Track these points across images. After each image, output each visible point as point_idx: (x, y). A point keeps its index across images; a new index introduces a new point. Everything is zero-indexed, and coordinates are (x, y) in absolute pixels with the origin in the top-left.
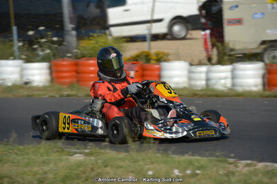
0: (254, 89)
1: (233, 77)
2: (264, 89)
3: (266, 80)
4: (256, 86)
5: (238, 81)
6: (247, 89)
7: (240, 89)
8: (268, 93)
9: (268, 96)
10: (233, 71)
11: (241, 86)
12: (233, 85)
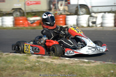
0: (10, 26)
1: (2, 22)
2: (14, 26)
3: (14, 23)
4: (11, 25)
5: (4, 23)
6: (7, 26)
7: (4, 26)
8: (15, 28)
9: (15, 29)
10: (2, 19)
11: (5, 25)
12: (2, 25)
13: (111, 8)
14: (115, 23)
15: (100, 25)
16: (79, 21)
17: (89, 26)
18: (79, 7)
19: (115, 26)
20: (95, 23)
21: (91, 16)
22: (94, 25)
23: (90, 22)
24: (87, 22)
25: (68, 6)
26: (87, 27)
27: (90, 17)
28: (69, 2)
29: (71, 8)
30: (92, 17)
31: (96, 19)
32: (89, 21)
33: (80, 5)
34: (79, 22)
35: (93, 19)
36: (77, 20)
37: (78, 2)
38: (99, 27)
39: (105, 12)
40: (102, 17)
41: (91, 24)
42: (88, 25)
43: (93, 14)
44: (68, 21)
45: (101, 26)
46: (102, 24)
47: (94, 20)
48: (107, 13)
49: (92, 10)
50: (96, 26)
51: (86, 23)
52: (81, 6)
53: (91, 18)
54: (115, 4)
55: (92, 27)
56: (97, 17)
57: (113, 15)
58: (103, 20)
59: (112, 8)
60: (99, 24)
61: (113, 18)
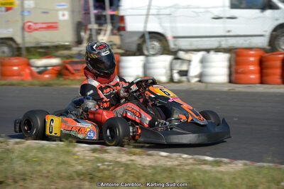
13: (220, 42)
14: (230, 75)
15: (197, 79)
16: (149, 69)
17: (171, 80)
18: (147, 36)
19: (230, 82)
20: (185, 73)
21: (177, 58)
22: (184, 78)
23: (175, 71)
24: (169, 72)
25: (121, 35)
26: (168, 83)
27: (175, 61)
28: (122, 25)
29: (128, 40)
30: (179, 61)
31: (189, 65)
32: (171, 70)
33: (150, 33)
34: (149, 71)
35: (181, 65)
36: (145, 67)
37: (145, 27)
38: (194, 83)
39: (208, 51)
40: (203, 61)
41: (176, 77)
42: (169, 77)
43: (181, 54)
44: (124, 68)
45: (200, 81)
46: (201, 76)
47: (184, 68)
48: (212, 53)
49: (175, 45)
50: (189, 81)
51: (166, 73)
52: (151, 35)
53: (176, 63)
54: (229, 31)
55: (179, 82)
56: (190, 61)
57: (226, 56)
58: (204, 67)
59: (222, 40)
60: (196, 77)
61: (226, 64)
